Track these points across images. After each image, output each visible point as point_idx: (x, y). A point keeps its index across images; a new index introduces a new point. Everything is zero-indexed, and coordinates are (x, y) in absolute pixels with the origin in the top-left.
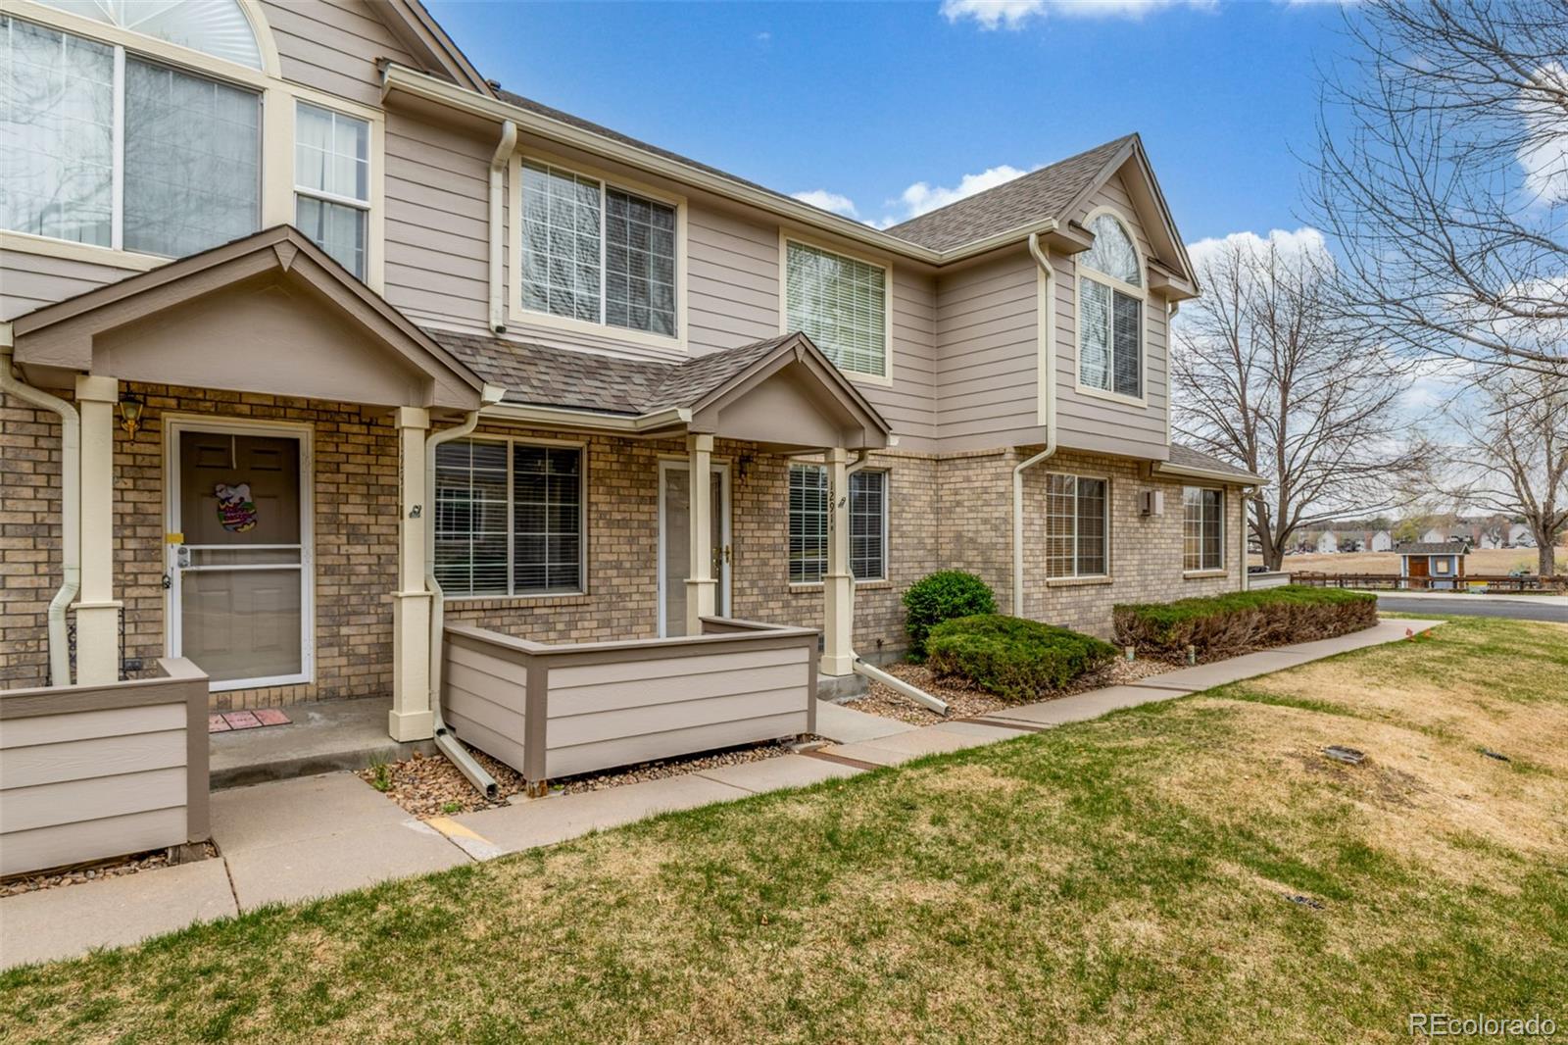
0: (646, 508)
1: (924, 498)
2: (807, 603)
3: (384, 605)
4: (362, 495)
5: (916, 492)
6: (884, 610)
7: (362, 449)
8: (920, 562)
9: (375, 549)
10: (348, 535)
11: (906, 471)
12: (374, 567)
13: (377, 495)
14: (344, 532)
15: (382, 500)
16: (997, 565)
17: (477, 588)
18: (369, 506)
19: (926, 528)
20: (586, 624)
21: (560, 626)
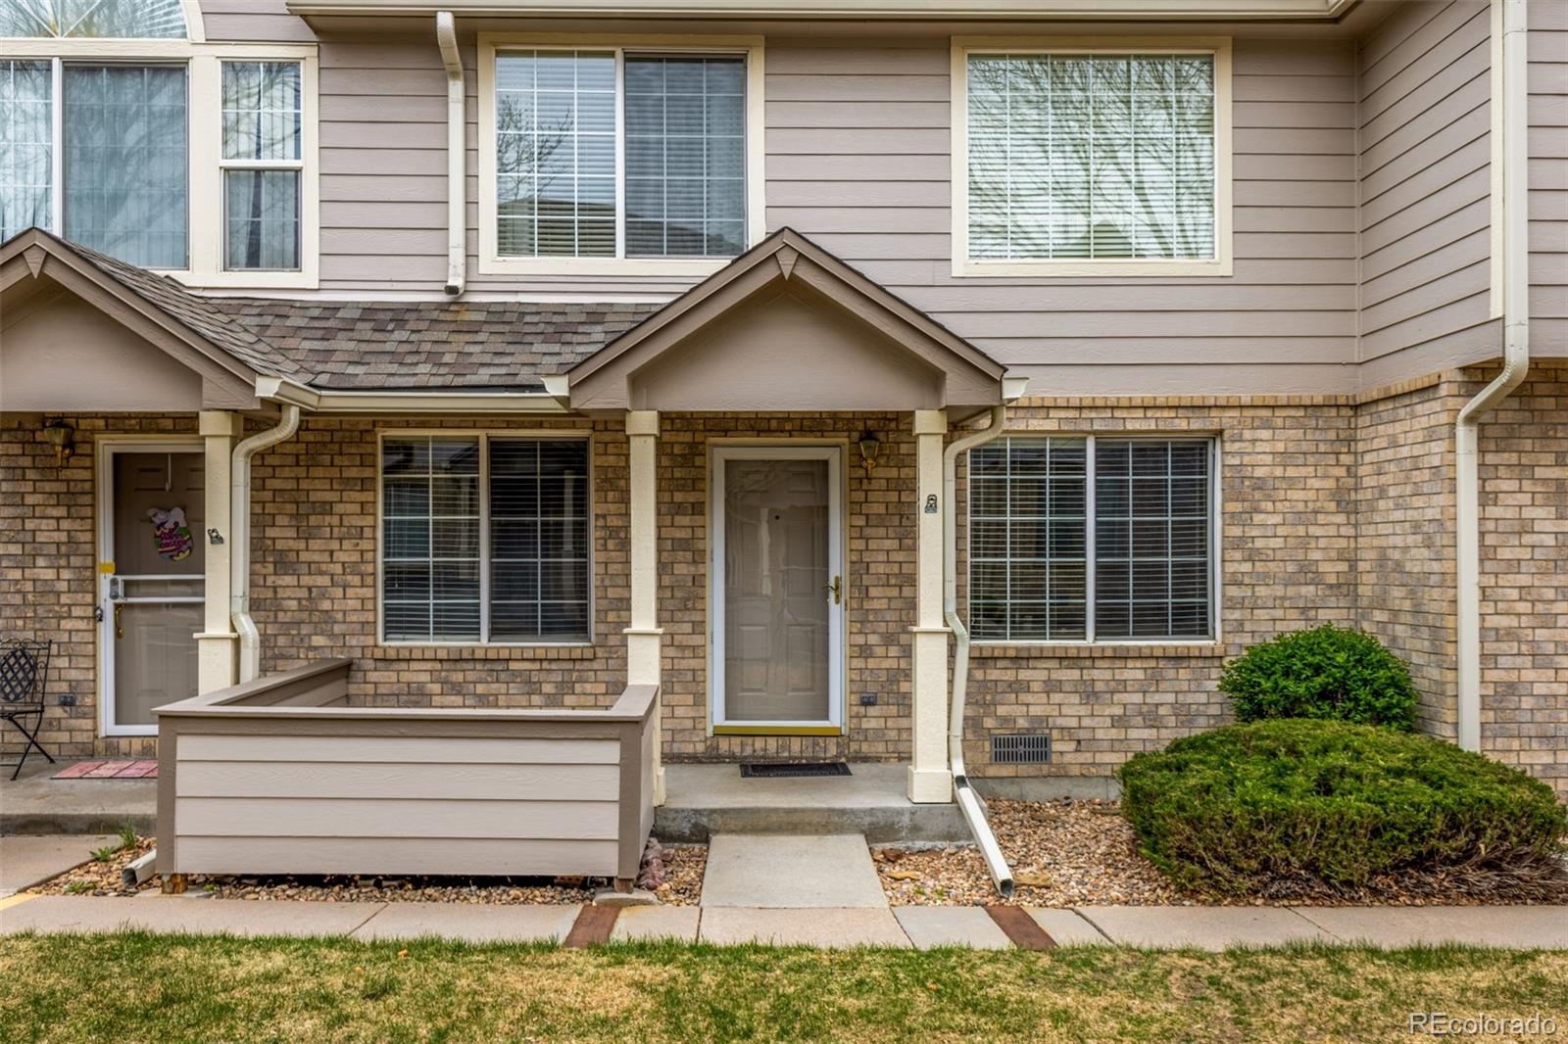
0: (685, 520)
1: (1316, 483)
2: (1010, 675)
3: (316, 648)
4: (291, 515)
5: (1291, 472)
6: (1203, 698)
7: (291, 460)
8: (1305, 609)
9: (306, 580)
10: (275, 563)
11: (1265, 434)
12: (304, 602)
13: (308, 515)
14: (271, 559)
15: (313, 520)
16: (1431, 620)
17: (438, 631)
18: (298, 528)
19: (1322, 543)
20: (588, 687)
21: (548, 688)
